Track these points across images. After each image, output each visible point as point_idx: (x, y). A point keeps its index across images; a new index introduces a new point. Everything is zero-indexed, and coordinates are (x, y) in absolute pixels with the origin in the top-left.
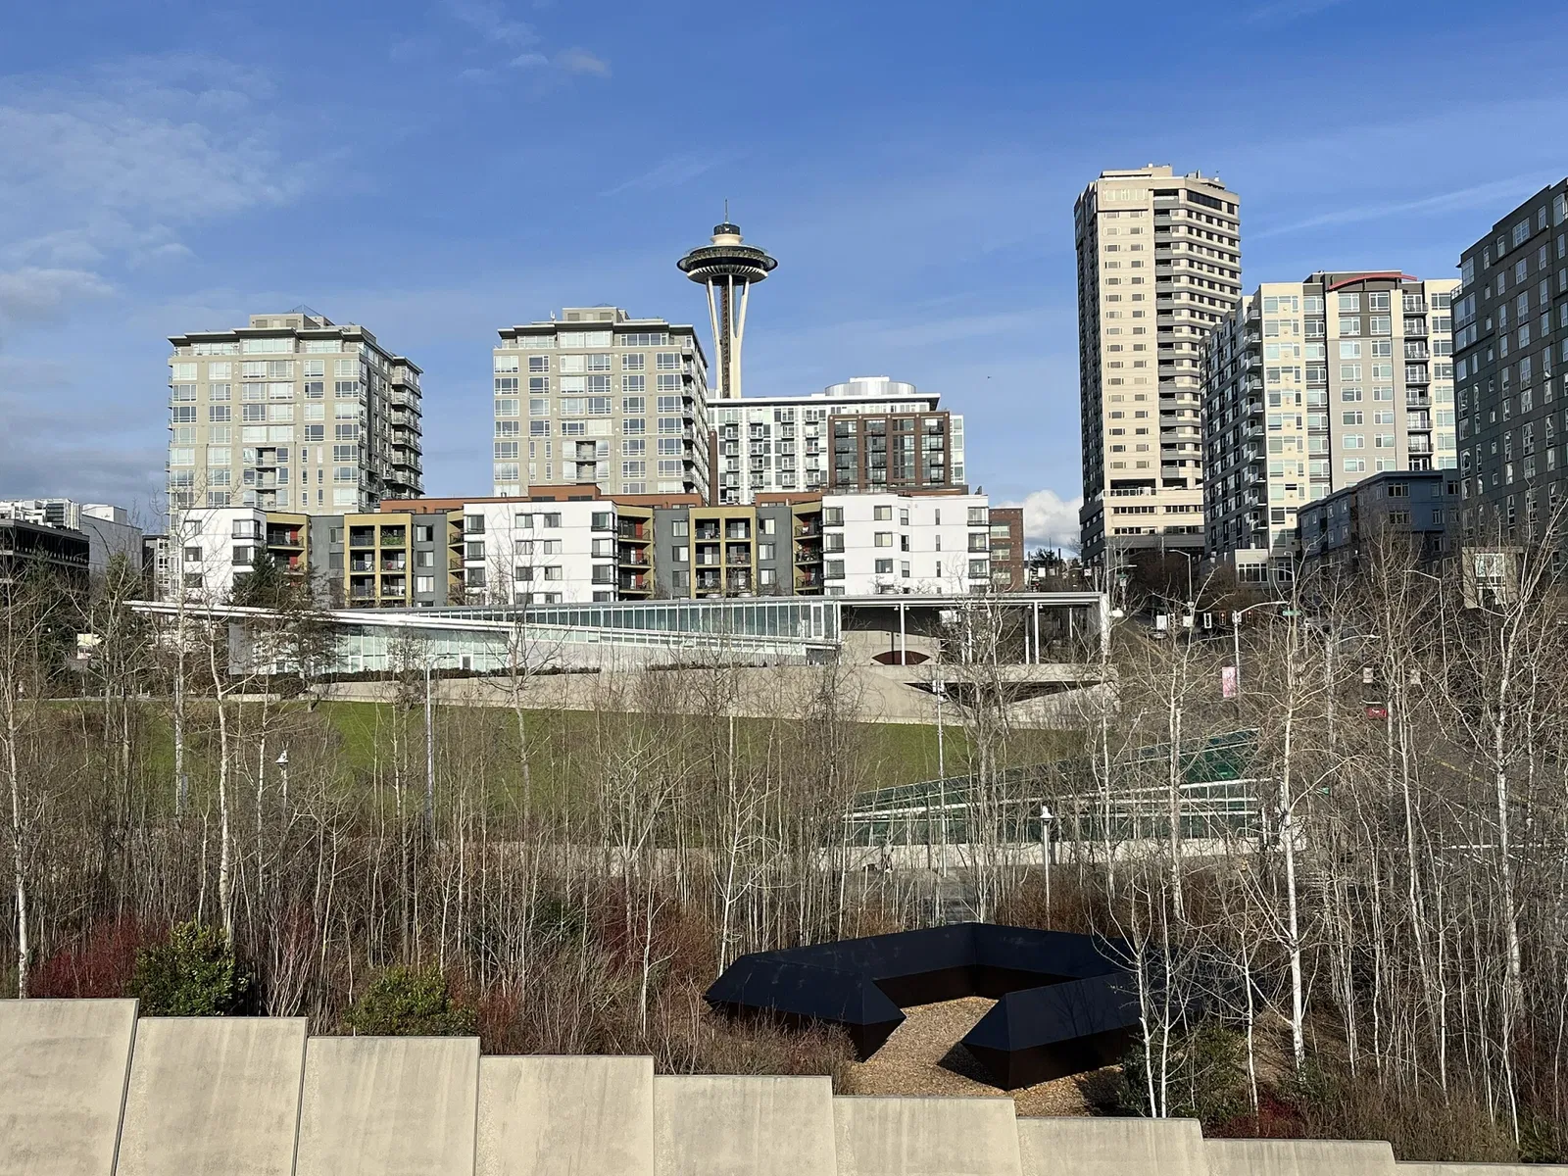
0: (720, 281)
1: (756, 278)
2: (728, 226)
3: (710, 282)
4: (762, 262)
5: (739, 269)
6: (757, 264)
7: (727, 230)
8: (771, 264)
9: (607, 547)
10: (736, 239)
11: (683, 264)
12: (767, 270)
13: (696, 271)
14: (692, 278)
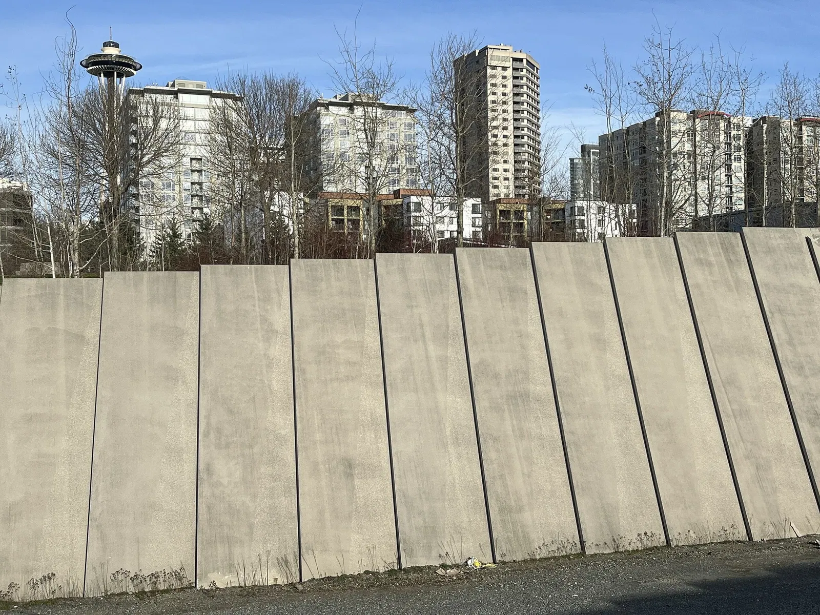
0: (109, 75)
1: (130, 74)
2: (113, 43)
3: (102, 75)
4: (133, 65)
5: (119, 68)
6: (129, 66)
7: (112, 45)
8: (138, 66)
9: (479, 222)
10: (117, 50)
11: (84, 63)
12: (135, 70)
13: (93, 67)
14: (88, 71)
